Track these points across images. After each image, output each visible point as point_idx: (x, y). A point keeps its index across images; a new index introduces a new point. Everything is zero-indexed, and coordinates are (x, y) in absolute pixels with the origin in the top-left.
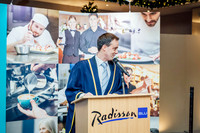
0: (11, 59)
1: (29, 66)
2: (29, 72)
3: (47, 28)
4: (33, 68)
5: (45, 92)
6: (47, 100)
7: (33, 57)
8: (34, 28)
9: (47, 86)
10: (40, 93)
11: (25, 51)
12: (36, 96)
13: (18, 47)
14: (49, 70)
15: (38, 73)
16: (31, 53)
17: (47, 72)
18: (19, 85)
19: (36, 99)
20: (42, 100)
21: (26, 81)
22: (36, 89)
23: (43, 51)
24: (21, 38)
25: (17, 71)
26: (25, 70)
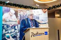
0: (4, 23)
1: (9, 25)
2: (9, 27)
3: (14, 14)
4: (10, 26)
5: (14, 33)
6: (14, 36)
7: (10, 22)
8: (11, 14)
9: (15, 31)
10: (12, 33)
11: (8, 20)
12: (11, 34)
13: (6, 19)
14: (15, 26)
15: (12, 27)
16: (10, 21)
17: (15, 27)
18: (6, 31)
19: (11, 35)
20: (13, 36)
21: (8, 30)
22: (11, 32)
23: (13, 20)
24: (7, 17)
25: (5, 26)
26: (8, 26)
